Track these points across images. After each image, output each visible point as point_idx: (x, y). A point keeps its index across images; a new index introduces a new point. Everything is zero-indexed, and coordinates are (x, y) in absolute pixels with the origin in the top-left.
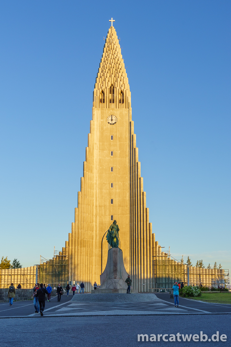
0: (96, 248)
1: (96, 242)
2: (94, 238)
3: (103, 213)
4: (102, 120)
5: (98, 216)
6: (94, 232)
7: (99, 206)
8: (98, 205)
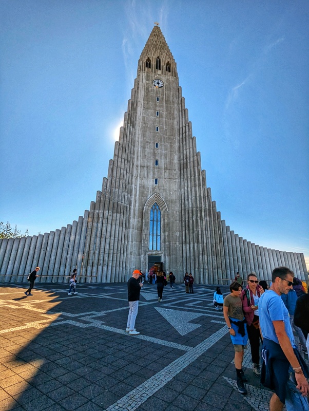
0: (134, 218)
1: (134, 210)
2: (132, 205)
3: (146, 175)
4: (148, 82)
5: (138, 178)
6: (133, 197)
7: (141, 166)
8: (139, 165)
